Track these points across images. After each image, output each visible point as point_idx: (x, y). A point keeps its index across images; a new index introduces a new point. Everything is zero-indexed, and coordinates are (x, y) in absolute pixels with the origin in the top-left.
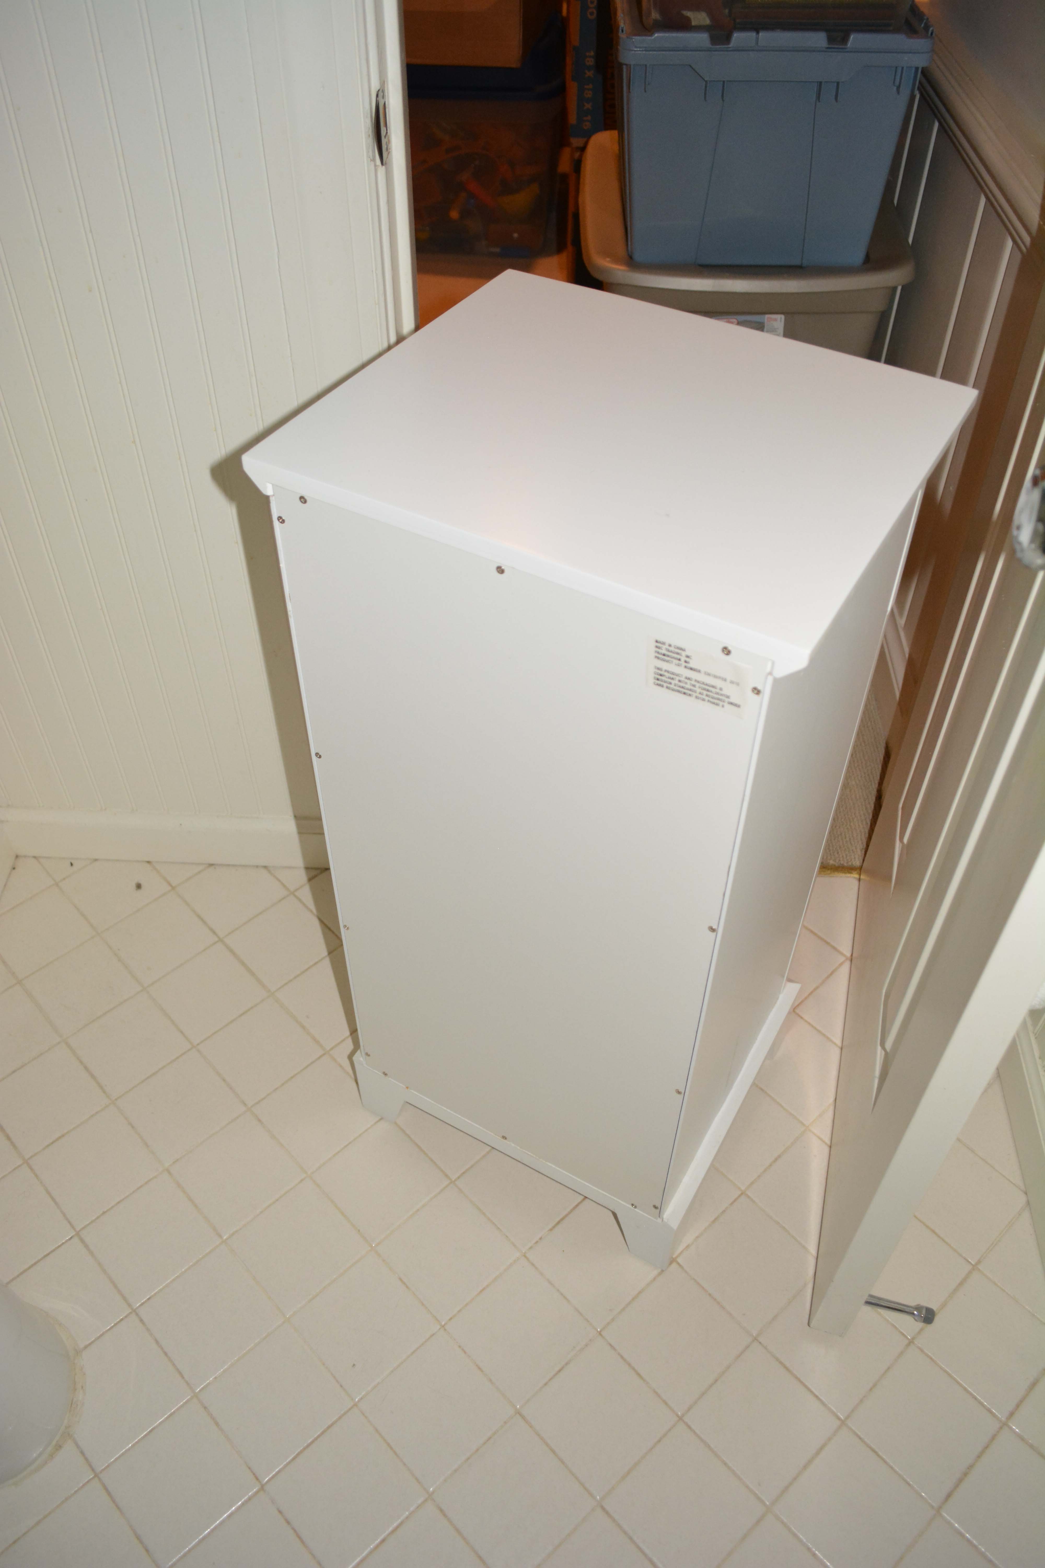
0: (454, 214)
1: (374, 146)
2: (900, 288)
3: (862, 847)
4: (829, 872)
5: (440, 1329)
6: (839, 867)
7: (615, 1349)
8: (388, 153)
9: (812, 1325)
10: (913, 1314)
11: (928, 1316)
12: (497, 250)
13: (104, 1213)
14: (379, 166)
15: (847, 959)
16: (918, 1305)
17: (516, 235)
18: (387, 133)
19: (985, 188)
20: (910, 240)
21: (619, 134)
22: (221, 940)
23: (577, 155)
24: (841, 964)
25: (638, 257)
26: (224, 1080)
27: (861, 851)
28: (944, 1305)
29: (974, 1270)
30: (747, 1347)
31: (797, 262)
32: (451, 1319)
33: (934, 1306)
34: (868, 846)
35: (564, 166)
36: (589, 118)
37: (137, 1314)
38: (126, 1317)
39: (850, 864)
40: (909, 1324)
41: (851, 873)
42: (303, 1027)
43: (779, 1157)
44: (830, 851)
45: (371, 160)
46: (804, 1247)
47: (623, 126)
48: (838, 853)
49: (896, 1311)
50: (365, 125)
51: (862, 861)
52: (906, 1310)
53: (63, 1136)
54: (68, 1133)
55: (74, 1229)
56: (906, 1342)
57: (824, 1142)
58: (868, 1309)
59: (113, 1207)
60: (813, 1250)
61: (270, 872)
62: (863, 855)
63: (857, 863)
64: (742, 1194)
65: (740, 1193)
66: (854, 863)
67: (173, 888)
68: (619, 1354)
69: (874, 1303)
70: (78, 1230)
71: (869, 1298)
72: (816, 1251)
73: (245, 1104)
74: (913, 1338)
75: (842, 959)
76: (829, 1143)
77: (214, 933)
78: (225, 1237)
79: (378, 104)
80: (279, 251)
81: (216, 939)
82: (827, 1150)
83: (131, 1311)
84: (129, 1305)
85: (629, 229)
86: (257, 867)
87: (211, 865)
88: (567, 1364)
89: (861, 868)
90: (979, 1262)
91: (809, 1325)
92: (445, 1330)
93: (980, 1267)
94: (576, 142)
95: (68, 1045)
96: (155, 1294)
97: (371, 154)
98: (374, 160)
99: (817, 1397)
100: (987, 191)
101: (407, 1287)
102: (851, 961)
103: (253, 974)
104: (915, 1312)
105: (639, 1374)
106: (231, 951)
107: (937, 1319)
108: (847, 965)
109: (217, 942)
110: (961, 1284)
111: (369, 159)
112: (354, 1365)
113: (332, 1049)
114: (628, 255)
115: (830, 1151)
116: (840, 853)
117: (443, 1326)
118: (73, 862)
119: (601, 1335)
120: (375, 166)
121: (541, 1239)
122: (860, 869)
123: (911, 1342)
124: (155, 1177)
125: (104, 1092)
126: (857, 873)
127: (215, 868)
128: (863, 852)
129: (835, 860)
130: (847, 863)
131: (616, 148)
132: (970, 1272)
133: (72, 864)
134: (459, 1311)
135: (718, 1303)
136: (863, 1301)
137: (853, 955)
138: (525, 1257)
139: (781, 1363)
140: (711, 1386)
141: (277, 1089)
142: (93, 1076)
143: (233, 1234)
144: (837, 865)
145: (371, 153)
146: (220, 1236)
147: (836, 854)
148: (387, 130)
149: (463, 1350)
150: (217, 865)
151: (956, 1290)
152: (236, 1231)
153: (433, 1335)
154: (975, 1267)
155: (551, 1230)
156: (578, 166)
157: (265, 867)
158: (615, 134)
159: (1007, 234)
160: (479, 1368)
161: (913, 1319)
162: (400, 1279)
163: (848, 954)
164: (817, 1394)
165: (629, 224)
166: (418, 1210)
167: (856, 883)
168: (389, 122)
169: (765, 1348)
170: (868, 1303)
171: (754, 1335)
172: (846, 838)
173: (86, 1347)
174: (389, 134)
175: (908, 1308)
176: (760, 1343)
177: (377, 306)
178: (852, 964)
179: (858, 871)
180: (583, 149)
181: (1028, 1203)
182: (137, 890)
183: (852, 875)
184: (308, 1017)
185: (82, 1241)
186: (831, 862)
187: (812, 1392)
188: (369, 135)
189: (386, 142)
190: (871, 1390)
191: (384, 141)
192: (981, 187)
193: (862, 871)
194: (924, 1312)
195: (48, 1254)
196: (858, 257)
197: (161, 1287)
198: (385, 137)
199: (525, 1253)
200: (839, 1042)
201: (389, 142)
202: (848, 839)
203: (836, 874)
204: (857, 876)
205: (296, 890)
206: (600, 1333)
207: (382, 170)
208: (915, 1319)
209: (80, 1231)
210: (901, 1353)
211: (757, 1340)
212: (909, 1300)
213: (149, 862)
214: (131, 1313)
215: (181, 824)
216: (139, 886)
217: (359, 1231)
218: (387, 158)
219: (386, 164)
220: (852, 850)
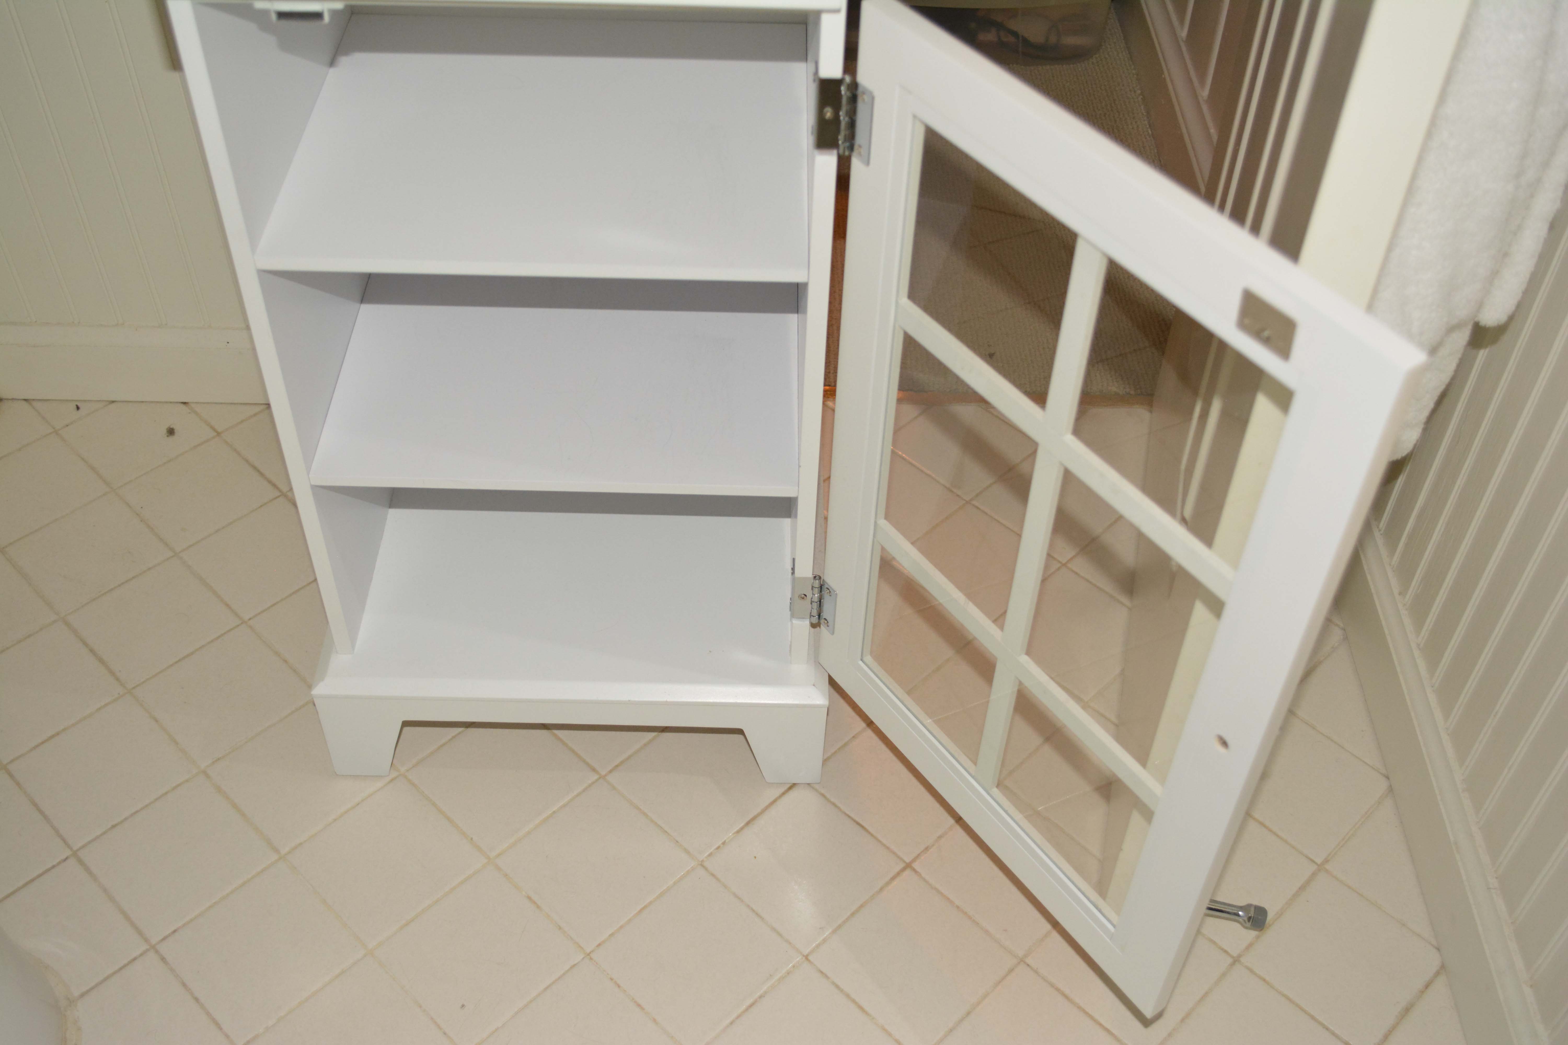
5: (583, 958)
7: (826, 977)
10: (1238, 915)
11: (1259, 919)
13: (114, 827)
22: (284, 495)
28: (1280, 914)
29: (1319, 871)
30: (1011, 971)
32: (599, 946)
33: (1267, 907)
37: (157, 952)
38: (141, 955)
40: (1233, 934)
53: (58, 734)
54: (64, 730)
55: (71, 849)
56: (1230, 960)
59: (126, 819)
67: (219, 434)
68: (834, 983)
70: (75, 848)
74: (1239, 955)
77: (275, 486)
78: (283, 853)
81: (278, 494)
83: (148, 947)
84: (147, 940)
90: (1326, 861)
92: (591, 959)
93: (1327, 867)
95: (67, 624)
96: (184, 925)
99: (1108, 1031)
101: (538, 907)
104: (1240, 913)
105: (861, 1008)
109: (279, 497)
110: (1302, 888)
112: (463, 1006)
117: (588, 955)
118: (79, 404)
119: (808, 961)
121: (724, 843)
123: (1235, 962)
124: (187, 781)
125: (117, 679)
132: (1314, 874)
133: (78, 408)
134: (611, 936)
135: (970, 918)
138: (702, 865)
139: (1058, 990)
142: (101, 661)
143: (296, 848)
146: (277, 851)
149: (616, 983)
151: (1295, 896)
152: (301, 844)
153: (574, 965)
154: (1321, 867)
155: (738, 832)
161: (1239, 925)
162: (528, 899)
169: (1036, 972)
171: (1020, 955)
173: (83, 995)
175: (1232, 909)
176: (1027, 965)
181: (1391, 789)
182: (168, 436)
185: (81, 862)
187: (1101, 1025)
194: (1252, 909)
195: (33, 880)
197: (192, 916)
199: (702, 861)
206: (806, 958)
208: (1241, 923)
209: (78, 850)
210: (1224, 975)
211: (1024, 963)
213: (185, 403)
214: (147, 950)
216: (171, 432)
217: (472, 839)
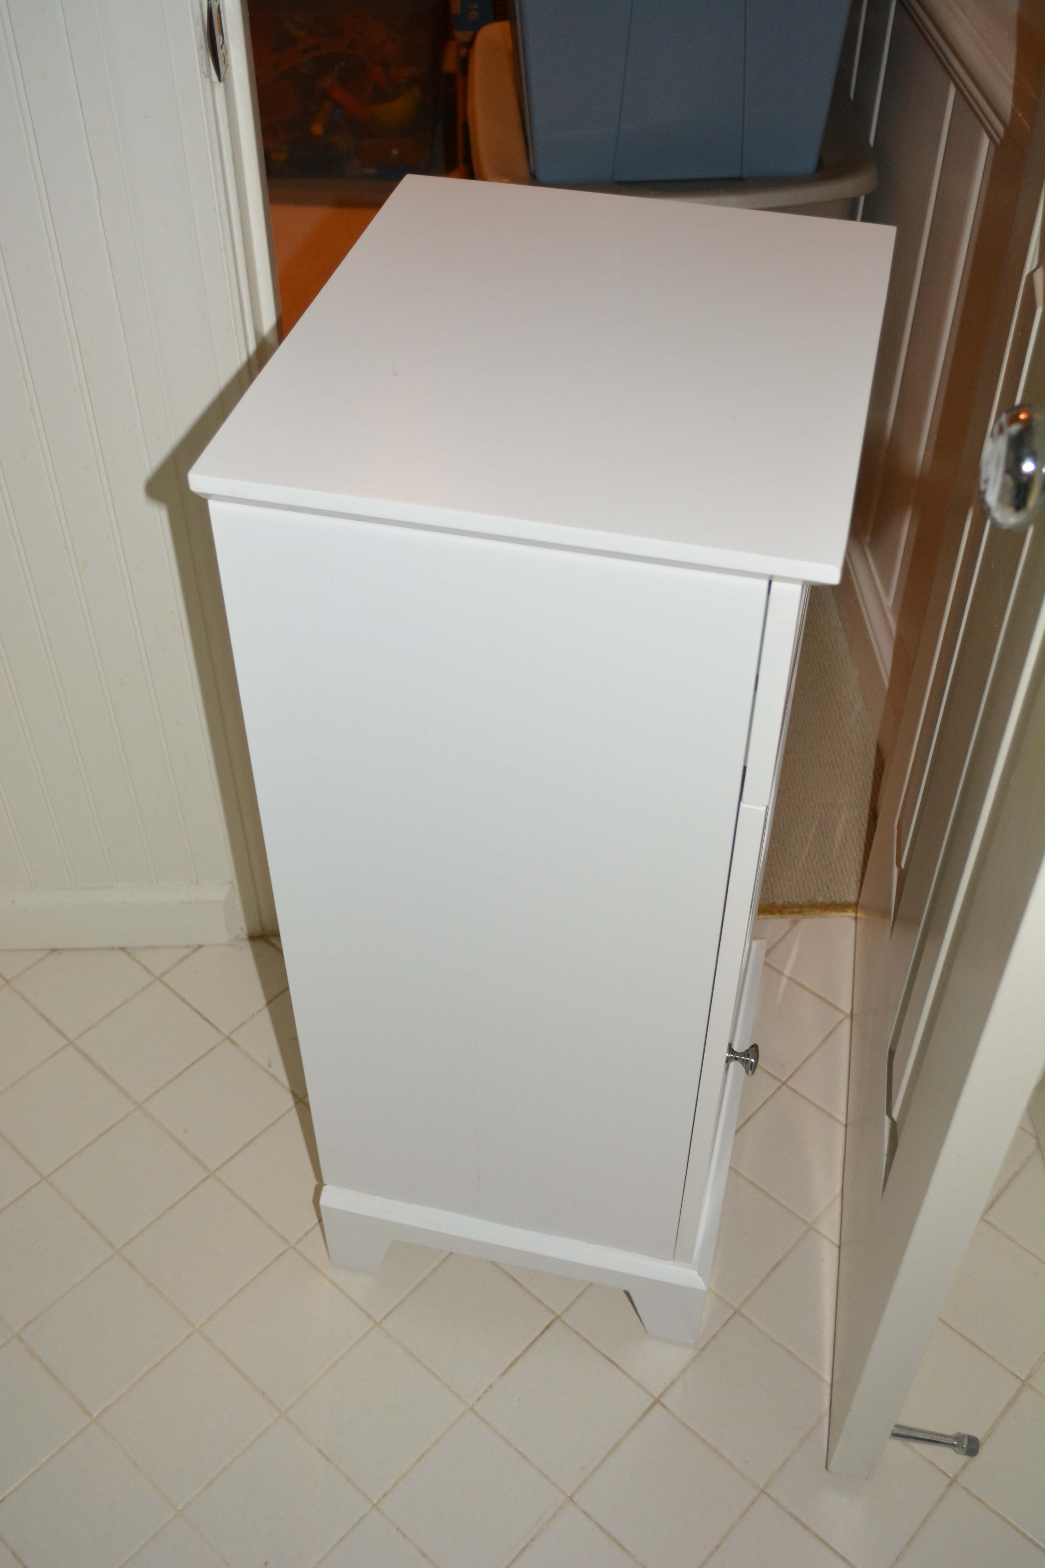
0: (318, 129)
1: (209, 60)
2: (862, 199)
3: (856, 879)
4: (818, 911)
5: (371, 1509)
6: (830, 905)
7: (590, 1517)
8: (227, 67)
9: (830, 1468)
10: (953, 1445)
11: (971, 1447)
12: (373, 171)
14: (215, 82)
15: (846, 1016)
16: (958, 1433)
17: (395, 152)
18: (223, 42)
19: (954, 75)
20: (872, 141)
21: (511, 26)
22: (71, 1043)
23: (463, 52)
24: (841, 1022)
25: (541, 175)
26: (84, 1218)
27: (856, 883)
28: (990, 1433)
29: (1024, 1386)
30: (753, 1502)
31: (735, 173)
32: (384, 1495)
33: (979, 1435)
34: (863, 875)
35: (450, 65)
36: (476, 6)
39: (843, 900)
40: (950, 1459)
41: (846, 911)
42: (180, 1144)
43: (778, 1264)
44: (818, 886)
45: (206, 76)
46: (816, 1374)
47: (515, 16)
48: (828, 888)
49: (934, 1443)
50: (196, 34)
51: (857, 894)
52: (944, 1441)
56: (948, 1481)
57: (832, 1242)
58: (898, 1443)
60: (827, 1377)
61: (128, 954)
62: (859, 889)
63: (853, 899)
64: (735, 1313)
65: (732, 1311)
66: (848, 899)
68: (596, 1523)
69: (903, 1434)
71: (897, 1429)
72: (831, 1378)
73: (111, 1245)
74: (956, 1476)
75: (843, 1016)
76: (837, 1242)
77: (62, 1034)
78: (95, 1416)
79: (211, 7)
80: (99, 190)
81: (66, 1042)
82: (836, 1250)
85: (529, 141)
86: (113, 949)
87: (54, 950)
88: (532, 1540)
89: (857, 904)
90: (1030, 1376)
91: (827, 1469)
92: (378, 1509)
93: (1031, 1382)
94: (462, 36)
96: (10, 1494)
97: (205, 69)
98: (209, 75)
99: (843, 1558)
100: (957, 79)
101: (328, 1459)
102: (852, 1018)
103: (113, 1082)
104: (955, 1443)
106: (86, 1056)
107: (982, 1451)
108: (847, 1024)
109: (67, 1045)
110: (1010, 1405)
111: (204, 75)
112: (266, 1563)
113: (218, 1169)
114: (531, 173)
115: (840, 1252)
116: (830, 887)
117: (375, 1505)
119: (572, 1500)
120: (212, 82)
121: (491, 1386)
122: (856, 906)
123: (953, 1481)
126: (853, 911)
127: (59, 954)
128: (859, 883)
129: (825, 897)
130: (840, 899)
131: (510, 42)
132: (1019, 1391)
134: (395, 1484)
135: (714, 1450)
136: (889, 1433)
137: (854, 1011)
138: (472, 1409)
139: (796, 1519)
140: (712, 1554)
141: (150, 1224)
143: (105, 1411)
144: (828, 902)
145: (205, 66)
146: (89, 1414)
147: (825, 888)
148: (223, 38)
149: (402, 1533)
150: (62, 949)
151: (1004, 1413)
152: (109, 1407)
153: (364, 1517)
154: (1025, 1383)
155: (503, 1374)
156: (465, 64)
157: (123, 949)
158: (506, 25)
159: (983, 130)
160: (424, 1555)
161: (954, 1452)
162: (319, 1451)
163: (848, 1010)
164: (843, 1554)
165: (529, 136)
166: (336, 1362)
167: (853, 923)
168: (226, 31)
169: (776, 1502)
170: (895, 1435)
171: (761, 1486)
172: (836, 869)
174: (226, 43)
175: (947, 1439)
176: (769, 1495)
177: (223, 252)
178: (853, 1020)
179: (854, 908)
180: (470, 44)
183: (847, 914)
184: (185, 1131)
186: (821, 899)
188: (202, 47)
189: (223, 54)
190: (908, 1543)
191: (220, 53)
192: (950, 74)
193: (858, 907)
194: (966, 1442)
196: (809, 163)
197: (17, 1484)
198: (222, 47)
199: (472, 1405)
200: (843, 1120)
201: (227, 52)
202: (839, 870)
203: (828, 913)
204: (853, 915)
205: (164, 974)
206: (571, 1499)
207: (219, 88)
208: (956, 1452)
210: (943, 1496)
211: (766, 1493)
212: (949, 1429)
215: (13, 901)
217: (264, 1393)
218: (225, 72)
219: (224, 80)
220: (846, 884)
